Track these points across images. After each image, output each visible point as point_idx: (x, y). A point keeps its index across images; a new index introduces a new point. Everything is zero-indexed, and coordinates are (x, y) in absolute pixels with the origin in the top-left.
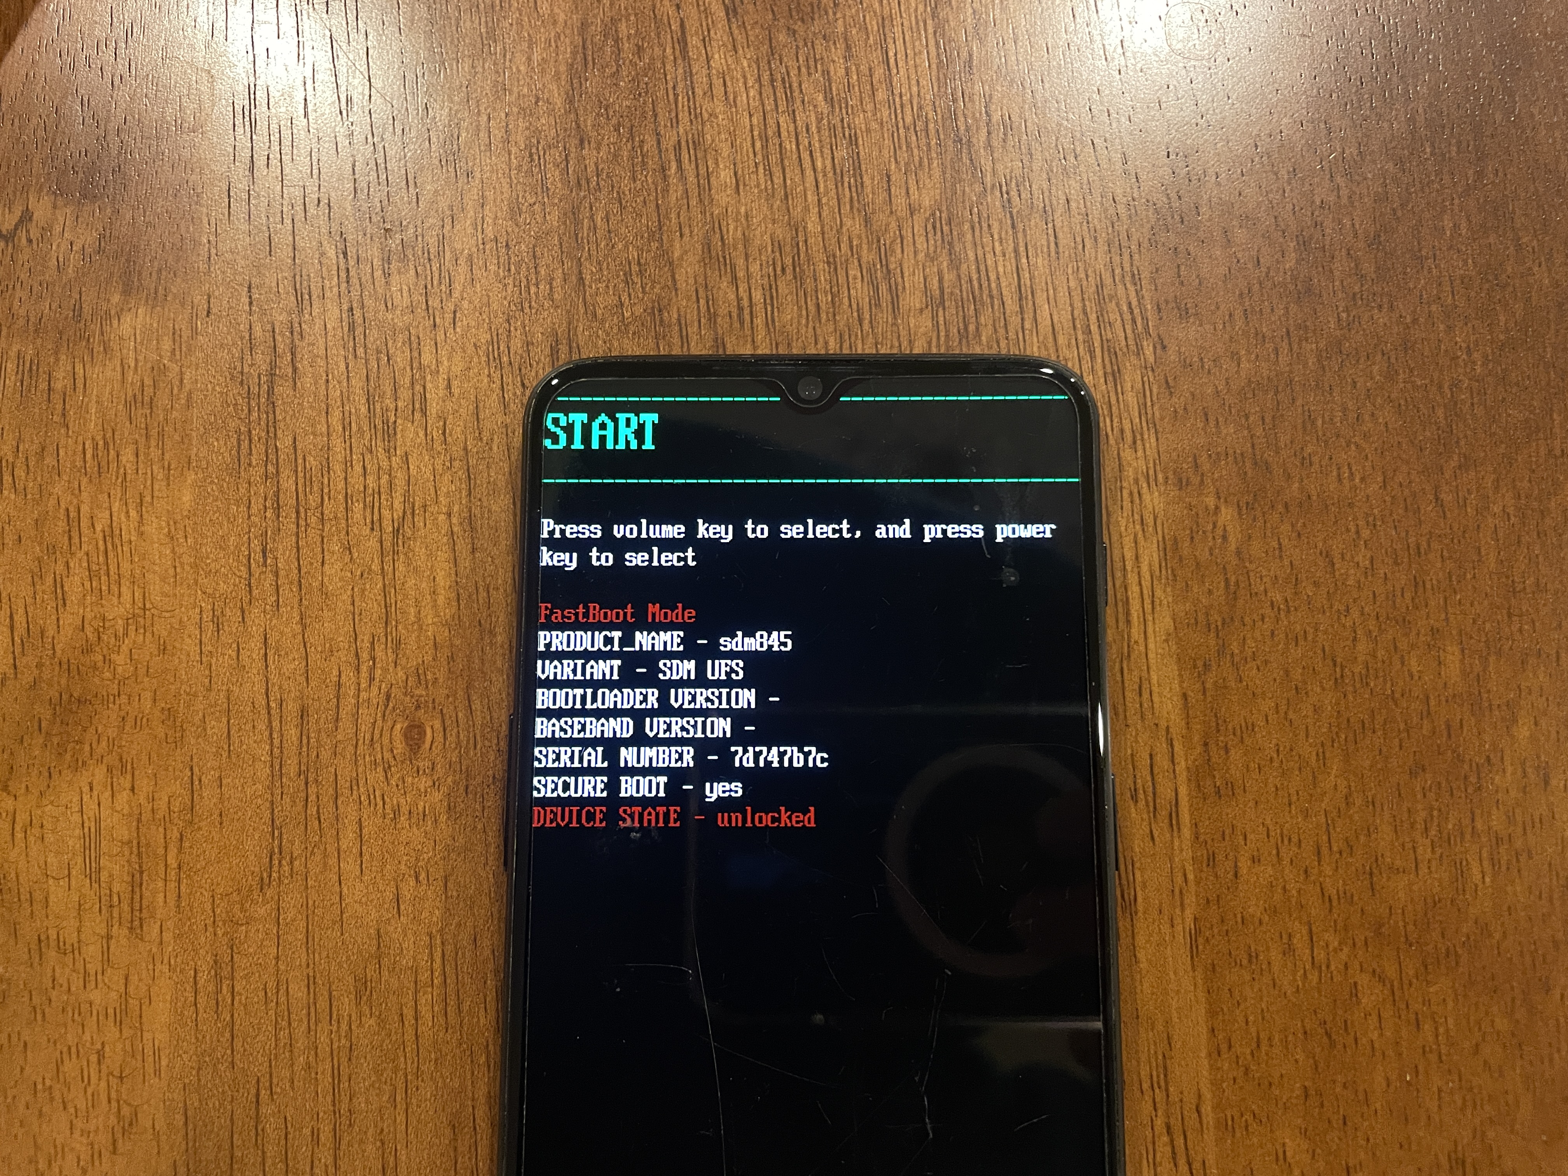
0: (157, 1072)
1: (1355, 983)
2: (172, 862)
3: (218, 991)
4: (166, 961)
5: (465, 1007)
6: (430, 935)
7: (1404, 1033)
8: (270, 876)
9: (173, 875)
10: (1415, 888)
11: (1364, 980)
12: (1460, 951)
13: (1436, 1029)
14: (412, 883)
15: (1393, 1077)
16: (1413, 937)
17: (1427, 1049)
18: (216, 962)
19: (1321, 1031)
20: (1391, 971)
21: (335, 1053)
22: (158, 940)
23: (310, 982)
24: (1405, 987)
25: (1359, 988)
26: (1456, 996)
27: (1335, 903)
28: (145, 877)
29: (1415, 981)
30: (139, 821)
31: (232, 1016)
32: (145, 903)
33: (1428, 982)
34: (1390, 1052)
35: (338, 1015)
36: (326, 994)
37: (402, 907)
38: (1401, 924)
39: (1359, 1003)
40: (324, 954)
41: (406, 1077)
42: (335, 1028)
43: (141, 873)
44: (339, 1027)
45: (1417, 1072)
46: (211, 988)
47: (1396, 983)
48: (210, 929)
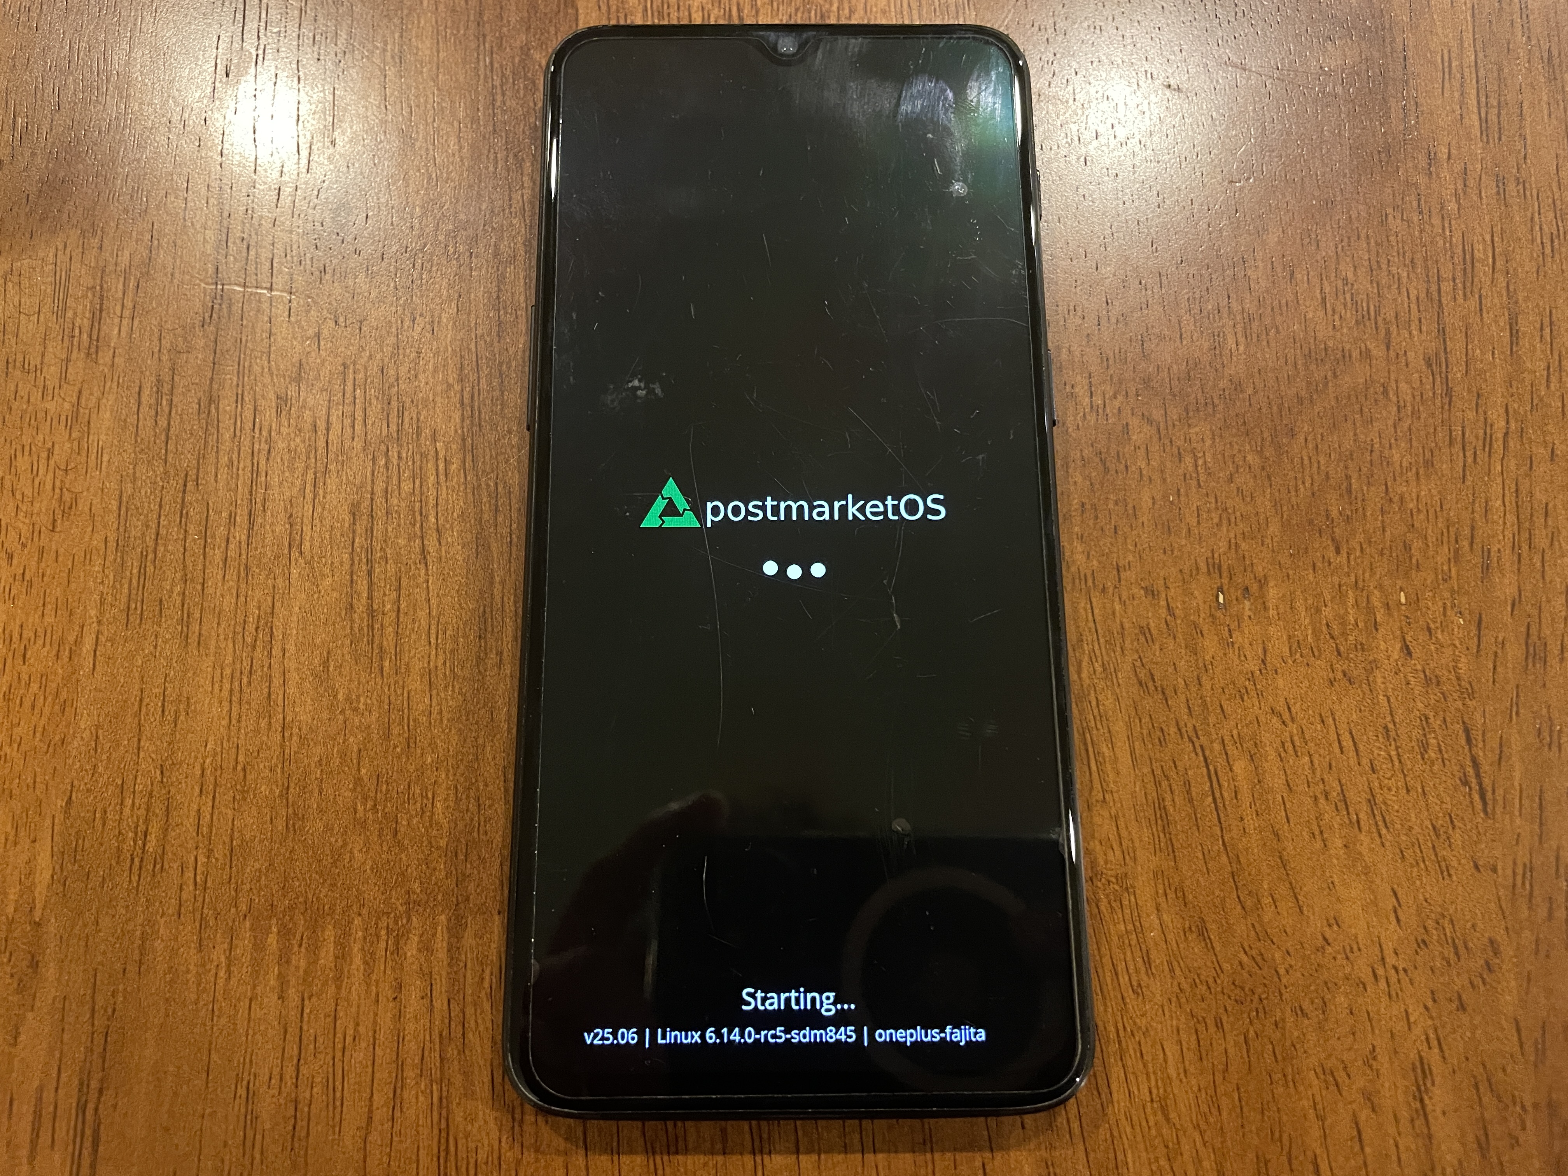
0: (98, 466)
1: (1127, 424)
2: (129, 304)
3: (158, 403)
4: (116, 378)
5: (370, 422)
6: (344, 365)
7: (1169, 465)
8: (211, 317)
9: (127, 313)
10: (1179, 352)
11: (1134, 422)
12: (1216, 401)
13: (1196, 461)
14: (332, 324)
15: (1158, 497)
16: (1176, 390)
17: (1188, 476)
18: (158, 381)
19: (1097, 460)
20: (1157, 414)
21: (256, 454)
22: (110, 363)
23: (239, 399)
24: (1170, 428)
25: (1130, 427)
26: (1213, 435)
27: (1111, 362)
28: (104, 314)
29: (1177, 423)
30: (103, 271)
31: (169, 424)
32: (102, 334)
33: (1189, 425)
34: (1156, 477)
35: (261, 424)
36: (252, 408)
37: (322, 343)
38: (1167, 380)
39: (1130, 439)
40: (252, 377)
41: (315, 474)
42: (257, 435)
43: (101, 311)
44: (260, 434)
45: (1179, 496)
46: (153, 401)
47: (1162, 426)
48: (156, 355)
